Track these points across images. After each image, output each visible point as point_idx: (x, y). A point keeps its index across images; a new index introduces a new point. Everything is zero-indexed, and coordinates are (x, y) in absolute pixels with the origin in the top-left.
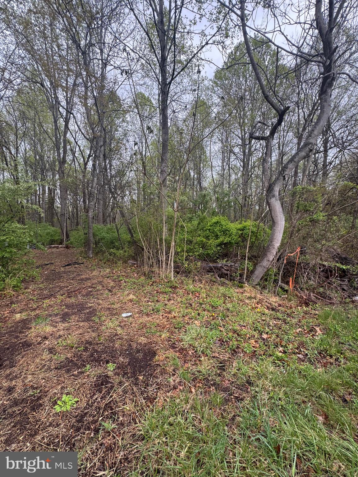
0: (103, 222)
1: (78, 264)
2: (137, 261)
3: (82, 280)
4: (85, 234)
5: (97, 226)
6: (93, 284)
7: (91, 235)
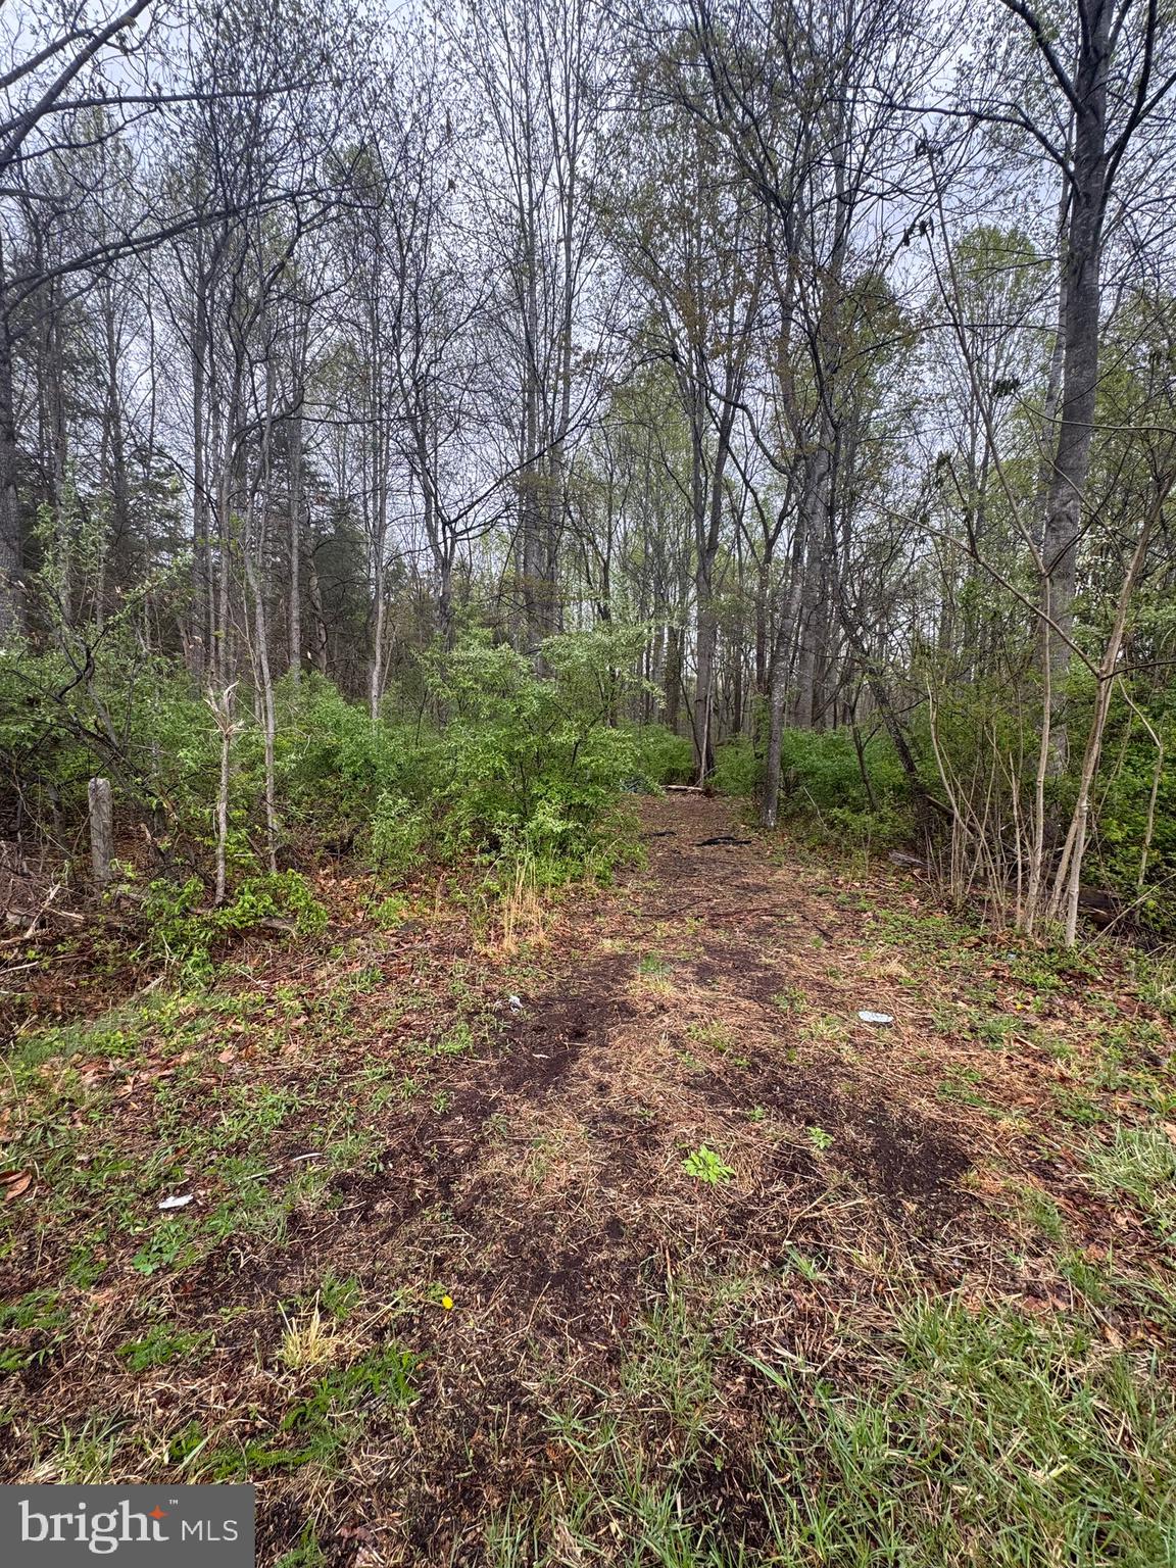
0: (814, 720)
1: (736, 843)
2: (923, 856)
3: (746, 887)
4: (759, 756)
5: (796, 735)
6: (775, 906)
7: (776, 760)
